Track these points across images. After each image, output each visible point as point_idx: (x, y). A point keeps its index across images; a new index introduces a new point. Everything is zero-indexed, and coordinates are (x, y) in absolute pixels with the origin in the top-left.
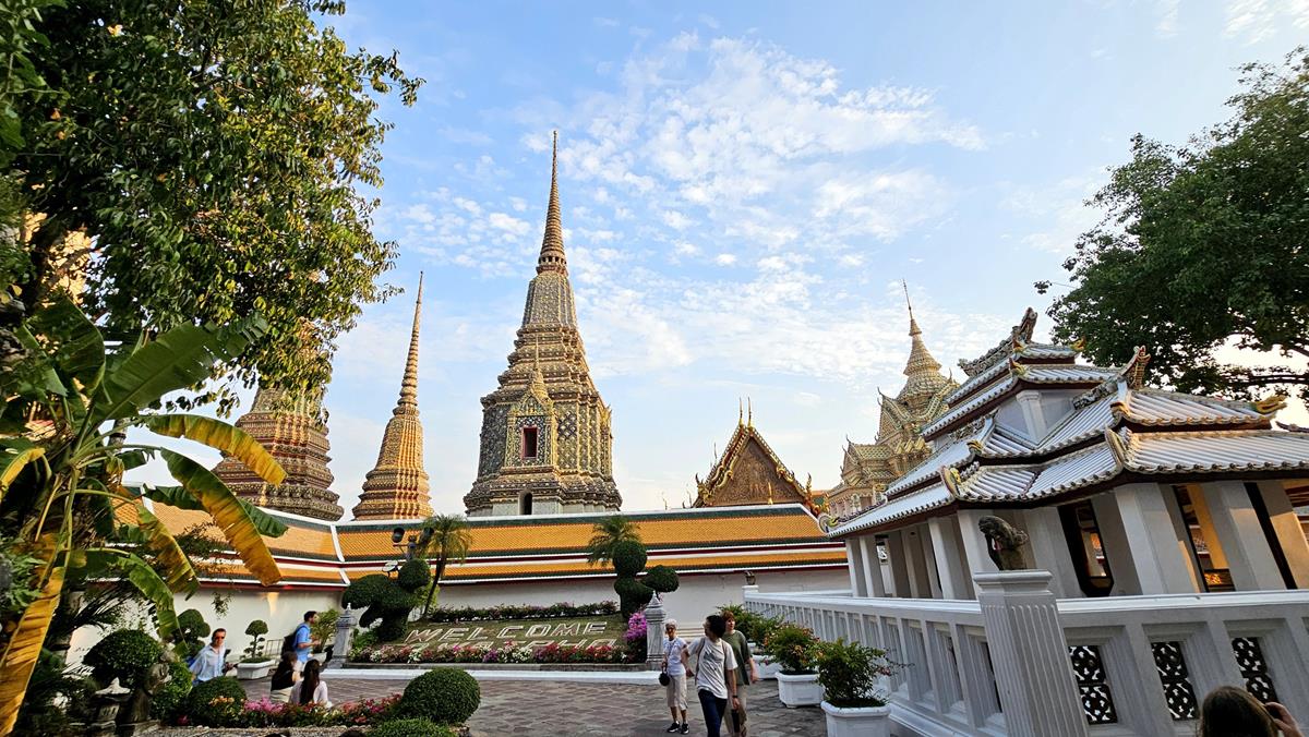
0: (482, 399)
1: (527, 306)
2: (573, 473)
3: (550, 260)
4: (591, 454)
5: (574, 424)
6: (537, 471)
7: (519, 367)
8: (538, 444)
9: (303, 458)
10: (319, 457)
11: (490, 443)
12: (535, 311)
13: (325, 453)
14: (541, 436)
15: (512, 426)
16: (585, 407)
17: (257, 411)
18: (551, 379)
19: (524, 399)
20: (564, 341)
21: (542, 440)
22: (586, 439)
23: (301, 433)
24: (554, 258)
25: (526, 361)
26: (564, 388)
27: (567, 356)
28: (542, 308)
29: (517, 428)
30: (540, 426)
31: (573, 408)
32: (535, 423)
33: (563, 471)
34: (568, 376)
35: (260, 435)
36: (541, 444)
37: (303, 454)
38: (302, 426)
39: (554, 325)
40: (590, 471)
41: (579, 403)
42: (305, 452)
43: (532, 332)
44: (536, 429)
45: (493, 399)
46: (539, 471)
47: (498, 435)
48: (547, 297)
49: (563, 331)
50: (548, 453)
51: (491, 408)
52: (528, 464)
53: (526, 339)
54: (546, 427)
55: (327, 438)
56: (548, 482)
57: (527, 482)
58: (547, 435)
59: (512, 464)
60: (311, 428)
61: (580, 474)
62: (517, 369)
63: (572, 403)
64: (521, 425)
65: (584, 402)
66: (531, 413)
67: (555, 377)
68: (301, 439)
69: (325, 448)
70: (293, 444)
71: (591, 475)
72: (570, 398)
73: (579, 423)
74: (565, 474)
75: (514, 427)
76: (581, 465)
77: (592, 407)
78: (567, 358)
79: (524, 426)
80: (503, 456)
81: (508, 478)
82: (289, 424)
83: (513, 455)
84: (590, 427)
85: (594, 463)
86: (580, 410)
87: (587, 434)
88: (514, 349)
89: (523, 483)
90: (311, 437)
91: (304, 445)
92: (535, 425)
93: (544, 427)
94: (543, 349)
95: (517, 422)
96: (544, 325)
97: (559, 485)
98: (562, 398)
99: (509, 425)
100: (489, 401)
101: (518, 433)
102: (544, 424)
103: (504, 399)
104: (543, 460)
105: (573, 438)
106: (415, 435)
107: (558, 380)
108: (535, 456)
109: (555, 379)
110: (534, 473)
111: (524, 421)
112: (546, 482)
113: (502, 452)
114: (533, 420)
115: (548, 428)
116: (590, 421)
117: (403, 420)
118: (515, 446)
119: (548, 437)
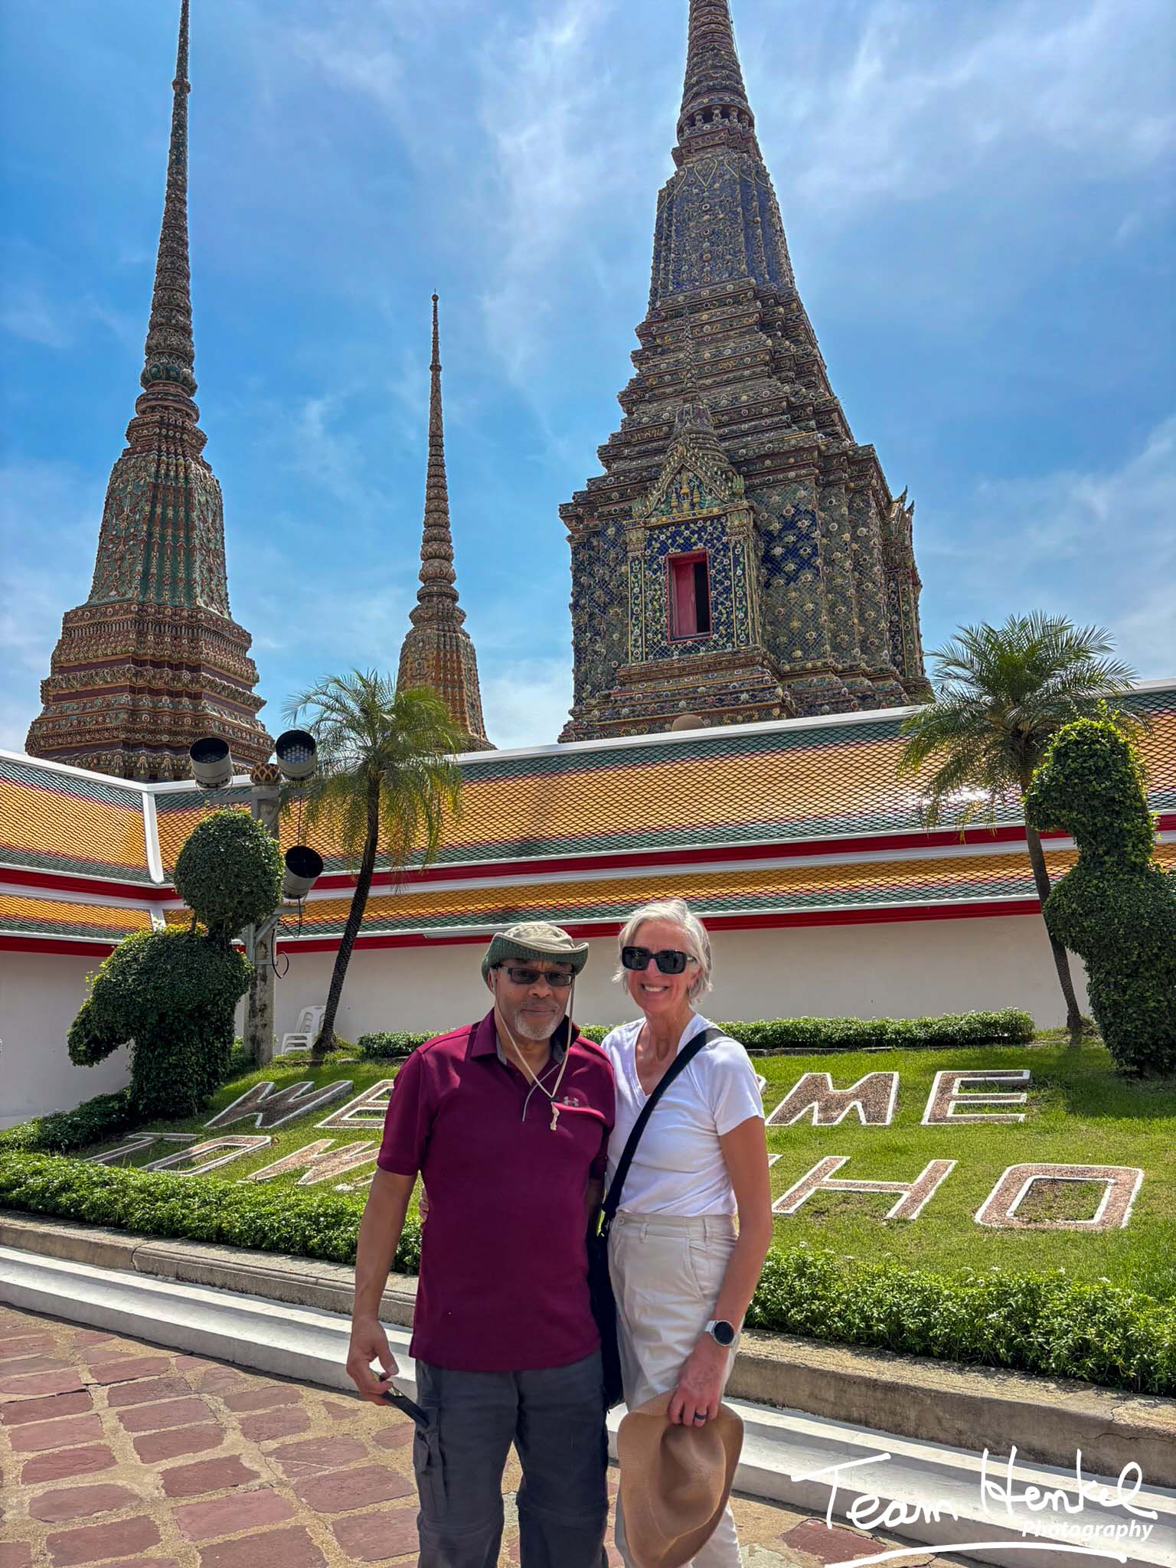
0: (564, 508)
1: (657, 257)
2: (815, 671)
3: (708, 117)
4: (863, 620)
6: (713, 667)
7: (646, 413)
8: (713, 594)
9: (196, 697)
10: (235, 694)
11: (591, 616)
12: (679, 261)
13: (250, 688)
14: (719, 572)
15: (638, 553)
16: (835, 490)
17: (95, 601)
18: (734, 427)
19: (665, 477)
20: (765, 325)
21: (723, 583)
22: (845, 577)
23: (185, 641)
24: (717, 112)
25: (664, 393)
26: (771, 442)
27: (775, 365)
28: (696, 251)
29: (653, 559)
30: (713, 546)
31: (803, 493)
32: (700, 539)
33: (787, 668)
34: (783, 414)
35: (102, 651)
36: (720, 594)
37: (195, 688)
38: (188, 627)
39: (730, 288)
40: (863, 665)
41: (817, 480)
42: (198, 682)
43: (676, 317)
44: (704, 555)
45: (590, 502)
46: (720, 663)
47: (609, 593)
48: (707, 217)
49: (756, 297)
50: (741, 615)
51: (587, 527)
52: (688, 650)
53: (663, 338)
54: (731, 546)
55: (248, 655)
56: (747, 691)
57: (692, 696)
58: (735, 567)
59: (647, 653)
60: (208, 630)
61: (836, 672)
62: (645, 419)
63: (798, 480)
64: (663, 549)
65: (832, 477)
66: (687, 513)
67: (744, 422)
68: (186, 655)
69: (248, 679)
70: (171, 666)
71: (866, 675)
72: (791, 468)
73: (823, 536)
74: (792, 674)
75: (644, 556)
76: (836, 647)
77: (855, 491)
78: (776, 370)
79: (672, 550)
80: (625, 644)
81: (638, 690)
82: (159, 623)
83: (647, 631)
84: (855, 546)
85: (872, 643)
86: (822, 499)
87: (848, 564)
88: (634, 373)
89: (681, 700)
90: (209, 652)
91: (195, 668)
92: (700, 545)
93: (726, 546)
94: (707, 355)
95: (649, 541)
96: (705, 293)
97: (778, 697)
98: (770, 471)
99: (630, 555)
100: (580, 510)
101: (655, 572)
102: (725, 539)
103: (615, 495)
104: (729, 636)
105: (810, 577)
106: (459, 663)
107: (756, 427)
108: (709, 630)
109: (745, 426)
110: (708, 672)
111: (668, 538)
112: (742, 692)
113: (623, 634)
114: (693, 532)
115: (735, 547)
116: (855, 527)
117: (432, 631)
118: (650, 606)
119: (739, 572)
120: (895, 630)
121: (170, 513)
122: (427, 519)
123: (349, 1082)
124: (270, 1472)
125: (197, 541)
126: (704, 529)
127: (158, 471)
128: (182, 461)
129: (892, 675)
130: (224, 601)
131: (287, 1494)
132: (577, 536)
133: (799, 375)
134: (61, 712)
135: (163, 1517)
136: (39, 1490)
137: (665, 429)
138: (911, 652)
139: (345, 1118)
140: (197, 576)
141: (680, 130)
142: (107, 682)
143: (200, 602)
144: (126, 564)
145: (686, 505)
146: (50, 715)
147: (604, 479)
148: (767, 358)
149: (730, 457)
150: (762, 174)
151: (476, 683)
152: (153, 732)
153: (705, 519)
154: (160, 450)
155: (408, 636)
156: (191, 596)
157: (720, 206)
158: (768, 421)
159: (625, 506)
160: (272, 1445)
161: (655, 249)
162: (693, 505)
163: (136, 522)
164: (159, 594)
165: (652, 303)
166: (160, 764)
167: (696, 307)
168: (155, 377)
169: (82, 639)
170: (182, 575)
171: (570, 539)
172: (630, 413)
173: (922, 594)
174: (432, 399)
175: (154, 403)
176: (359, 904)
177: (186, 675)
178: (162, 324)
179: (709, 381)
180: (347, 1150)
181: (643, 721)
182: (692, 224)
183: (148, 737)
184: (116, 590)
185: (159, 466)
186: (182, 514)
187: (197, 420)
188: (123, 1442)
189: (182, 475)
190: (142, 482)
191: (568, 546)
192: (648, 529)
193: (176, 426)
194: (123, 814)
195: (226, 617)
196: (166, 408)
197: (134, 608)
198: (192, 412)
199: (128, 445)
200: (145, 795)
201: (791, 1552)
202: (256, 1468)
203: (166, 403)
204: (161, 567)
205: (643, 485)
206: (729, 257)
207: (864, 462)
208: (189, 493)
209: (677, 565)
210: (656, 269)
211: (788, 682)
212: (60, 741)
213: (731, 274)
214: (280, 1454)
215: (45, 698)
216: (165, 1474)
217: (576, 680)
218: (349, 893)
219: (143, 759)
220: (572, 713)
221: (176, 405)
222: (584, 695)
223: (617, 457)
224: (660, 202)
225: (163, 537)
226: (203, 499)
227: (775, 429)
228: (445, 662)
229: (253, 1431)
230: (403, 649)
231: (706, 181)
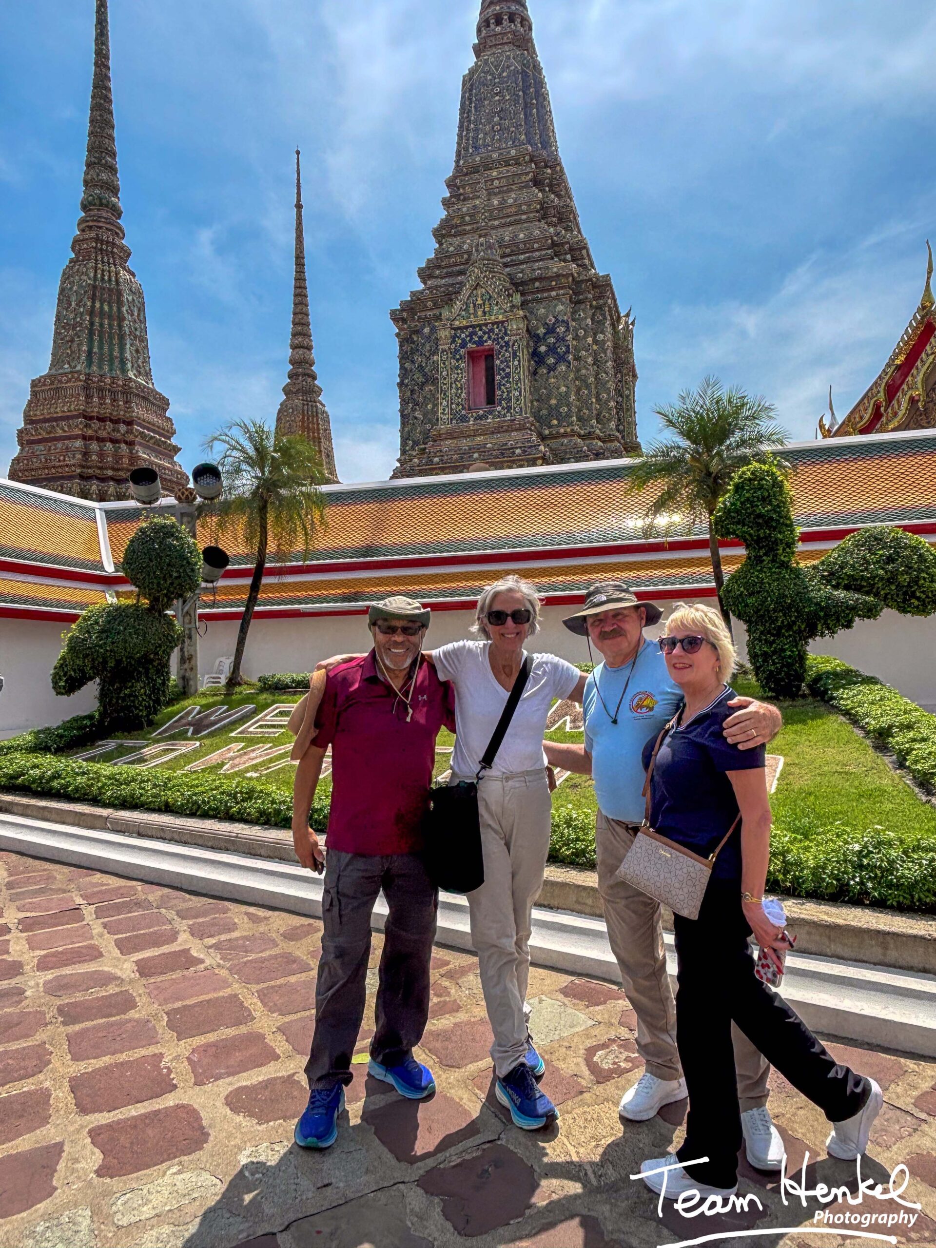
0: (393, 313)
1: (461, 127)
2: (565, 435)
3: (499, 21)
4: (598, 400)
5: (563, 339)
6: (498, 430)
7: (452, 244)
8: (498, 378)
9: (130, 444)
10: (158, 443)
11: (413, 392)
12: (476, 130)
13: (169, 438)
14: (502, 362)
15: (446, 347)
16: (582, 307)
17: (53, 372)
18: (514, 257)
19: (465, 292)
20: (537, 183)
21: (504, 370)
22: (588, 369)
23: (121, 403)
24: (506, 17)
25: (465, 230)
26: (539, 269)
27: (544, 212)
28: (489, 123)
29: (456, 351)
30: (498, 343)
31: (560, 307)
32: (489, 338)
33: (547, 432)
34: (548, 249)
35: (61, 408)
36: (503, 378)
37: (130, 437)
38: (123, 393)
39: (513, 152)
40: (598, 431)
41: (571, 298)
42: (132, 433)
43: (474, 173)
44: (492, 350)
45: (412, 309)
46: (502, 427)
47: (425, 375)
48: (497, 98)
49: (531, 161)
50: (517, 394)
51: (409, 327)
52: (480, 418)
53: (464, 189)
54: (511, 344)
55: (167, 414)
56: (521, 447)
57: (481, 449)
58: (514, 359)
59: (452, 419)
60: (137, 395)
61: (580, 436)
62: (451, 249)
63: (557, 298)
64: (463, 345)
65: (581, 297)
66: (480, 320)
67: (522, 254)
68: (122, 413)
69: (168, 431)
70: (111, 420)
71: (599, 439)
72: (552, 289)
73: (573, 339)
74: (552, 437)
75: (450, 348)
76: (580, 419)
77: (597, 308)
78: (544, 217)
79: (469, 345)
80: (437, 412)
81: (447, 445)
82: (100, 390)
83: (452, 403)
84: (595, 347)
85: (604, 416)
86: (574, 312)
87: (590, 360)
88: (443, 214)
89: (474, 453)
90: (138, 411)
91: (129, 423)
92: (490, 342)
93: (507, 343)
94: (496, 203)
95: (454, 338)
96: (495, 156)
97: (541, 452)
98: (539, 291)
99: (440, 347)
100: (405, 314)
101: (458, 360)
102: (506, 338)
103: (430, 304)
104: (509, 408)
105: (564, 368)
106: (318, 424)
107: (529, 258)
108: (494, 403)
109: (522, 257)
110: (493, 433)
111: (467, 336)
112: (517, 448)
113: (435, 405)
114: (485, 333)
115: (513, 345)
116: (595, 334)
117: (298, 402)
118: (454, 386)
119: (516, 363)
120: (619, 407)
121: (106, 308)
122: (294, 319)
123: (252, 706)
124: (211, 959)
125: (126, 329)
126: (492, 330)
127: (95, 275)
128: (113, 268)
129: (617, 439)
130: (148, 375)
131: (224, 973)
132: (402, 333)
133: (560, 220)
134: (33, 453)
135: (138, 991)
136: (50, 975)
137: (466, 256)
138: (629, 423)
139: (251, 729)
140: (128, 355)
141: (479, 31)
142: (65, 431)
143: (131, 374)
144: (75, 345)
145: (480, 313)
146: (25, 454)
147: (421, 292)
148: (538, 207)
149: (511, 279)
150: (537, 68)
151: (330, 440)
152: (101, 468)
153: (493, 324)
154: (96, 260)
155: (281, 405)
156: (124, 371)
157: (507, 90)
158: (538, 254)
159: (437, 312)
160: (212, 941)
161: (460, 120)
162: (484, 313)
163: (82, 314)
164: (100, 367)
165: (457, 162)
166: (107, 491)
167: (488, 166)
168: (90, 203)
169: (45, 399)
170: (116, 354)
171: (398, 335)
172: (441, 244)
173: (638, 383)
174: (297, 230)
175: (91, 224)
176: (255, 587)
177: (123, 428)
178: (95, 163)
179: (496, 223)
180: (253, 750)
181: (448, 467)
182: (486, 103)
183: (99, 471)
184: (69, 363)
185: (96, 272)
186: (115, 309)
187: (123, 238)
188: (107, 943)
189: (113, 279)
190: (84, 284)
191: (396, 342)
192: (452, 329)
193: (108, 242)
194: (82, 524)
195: (151, 386)
196: (100, 228)
197: (82, 377)
198: (119, 232)
199: (73, 256)
200: (97, 511)
201: (566, 1000)
202: (202, 956)
203: (101, 224)
204: (101, 348)
205: (449, 298)
206: (512, 129)
207: (602, 287)
208: (119, 294)
209: (473, 356)
210: (460, 136)
211: (548, 442)
212: (33, 473)
213: (514, 142)
214: (217, 947)
215: (21, 443)
216: (137, 963)
217: (402, 437)
218: (248, 581)
219: (94, 487)
220: (399, 460)
221: (108, 226)
222: (407, 448)
223: (431, 277)
224: (464, 85)
225: (101, 325)
226: (130, 298)
227: (541, 260)
228: (308, 424)
229: (197, 933)
230: (278, 414)
231: (497, 70)
